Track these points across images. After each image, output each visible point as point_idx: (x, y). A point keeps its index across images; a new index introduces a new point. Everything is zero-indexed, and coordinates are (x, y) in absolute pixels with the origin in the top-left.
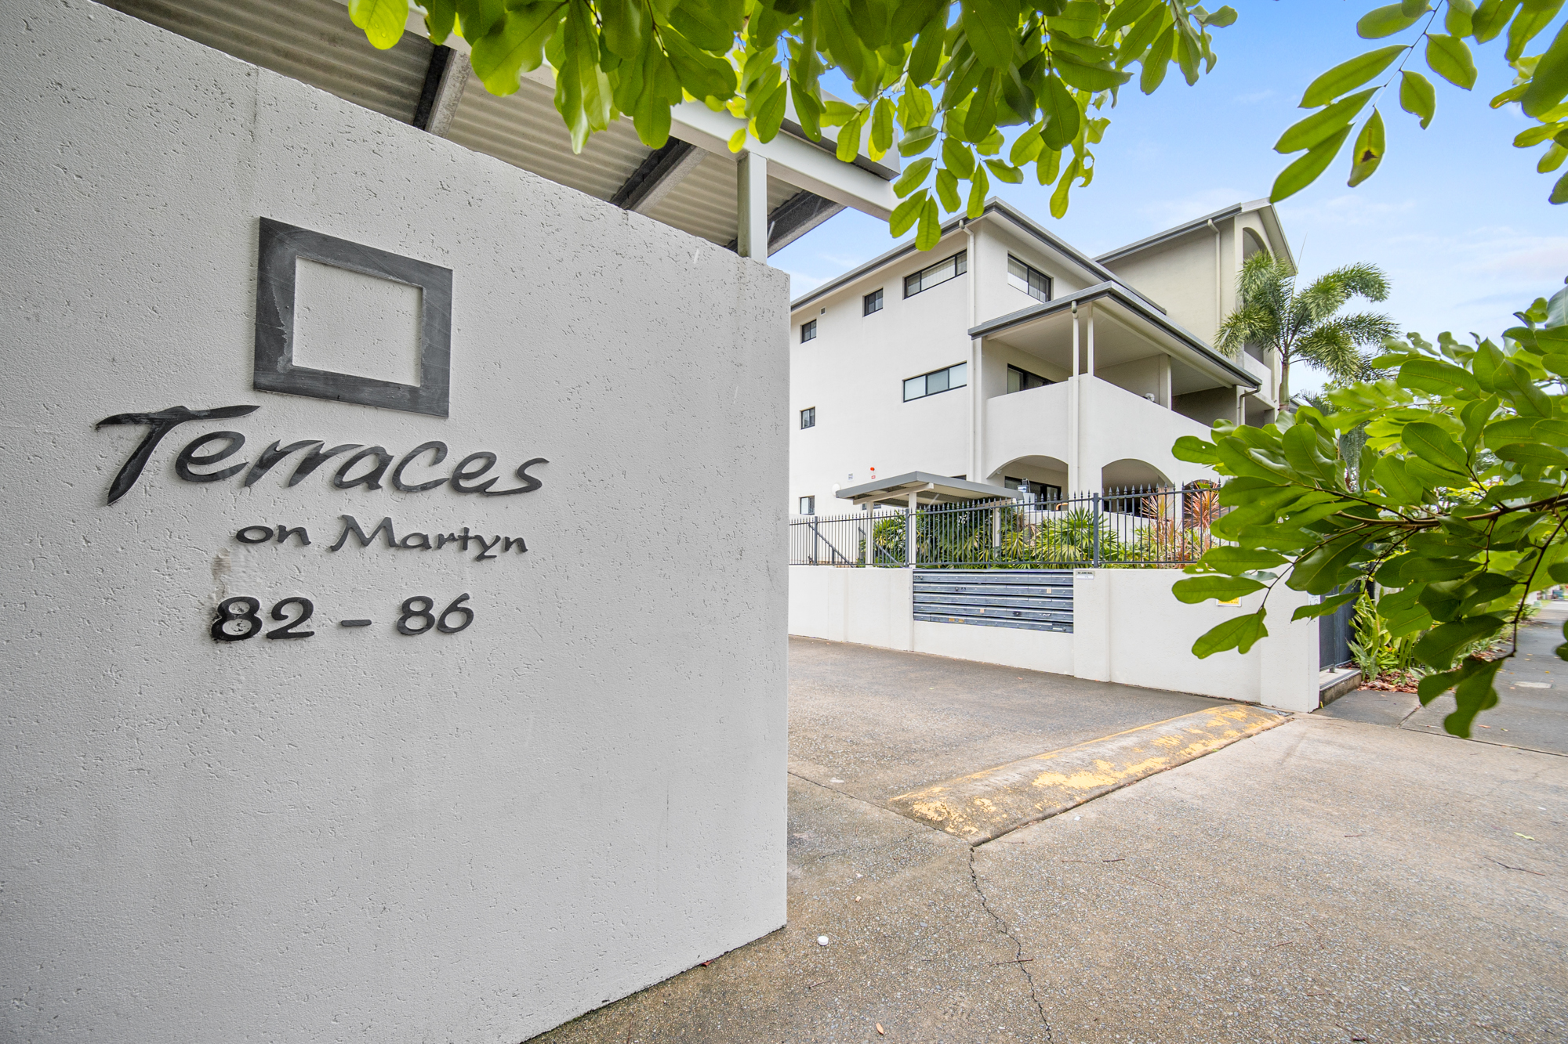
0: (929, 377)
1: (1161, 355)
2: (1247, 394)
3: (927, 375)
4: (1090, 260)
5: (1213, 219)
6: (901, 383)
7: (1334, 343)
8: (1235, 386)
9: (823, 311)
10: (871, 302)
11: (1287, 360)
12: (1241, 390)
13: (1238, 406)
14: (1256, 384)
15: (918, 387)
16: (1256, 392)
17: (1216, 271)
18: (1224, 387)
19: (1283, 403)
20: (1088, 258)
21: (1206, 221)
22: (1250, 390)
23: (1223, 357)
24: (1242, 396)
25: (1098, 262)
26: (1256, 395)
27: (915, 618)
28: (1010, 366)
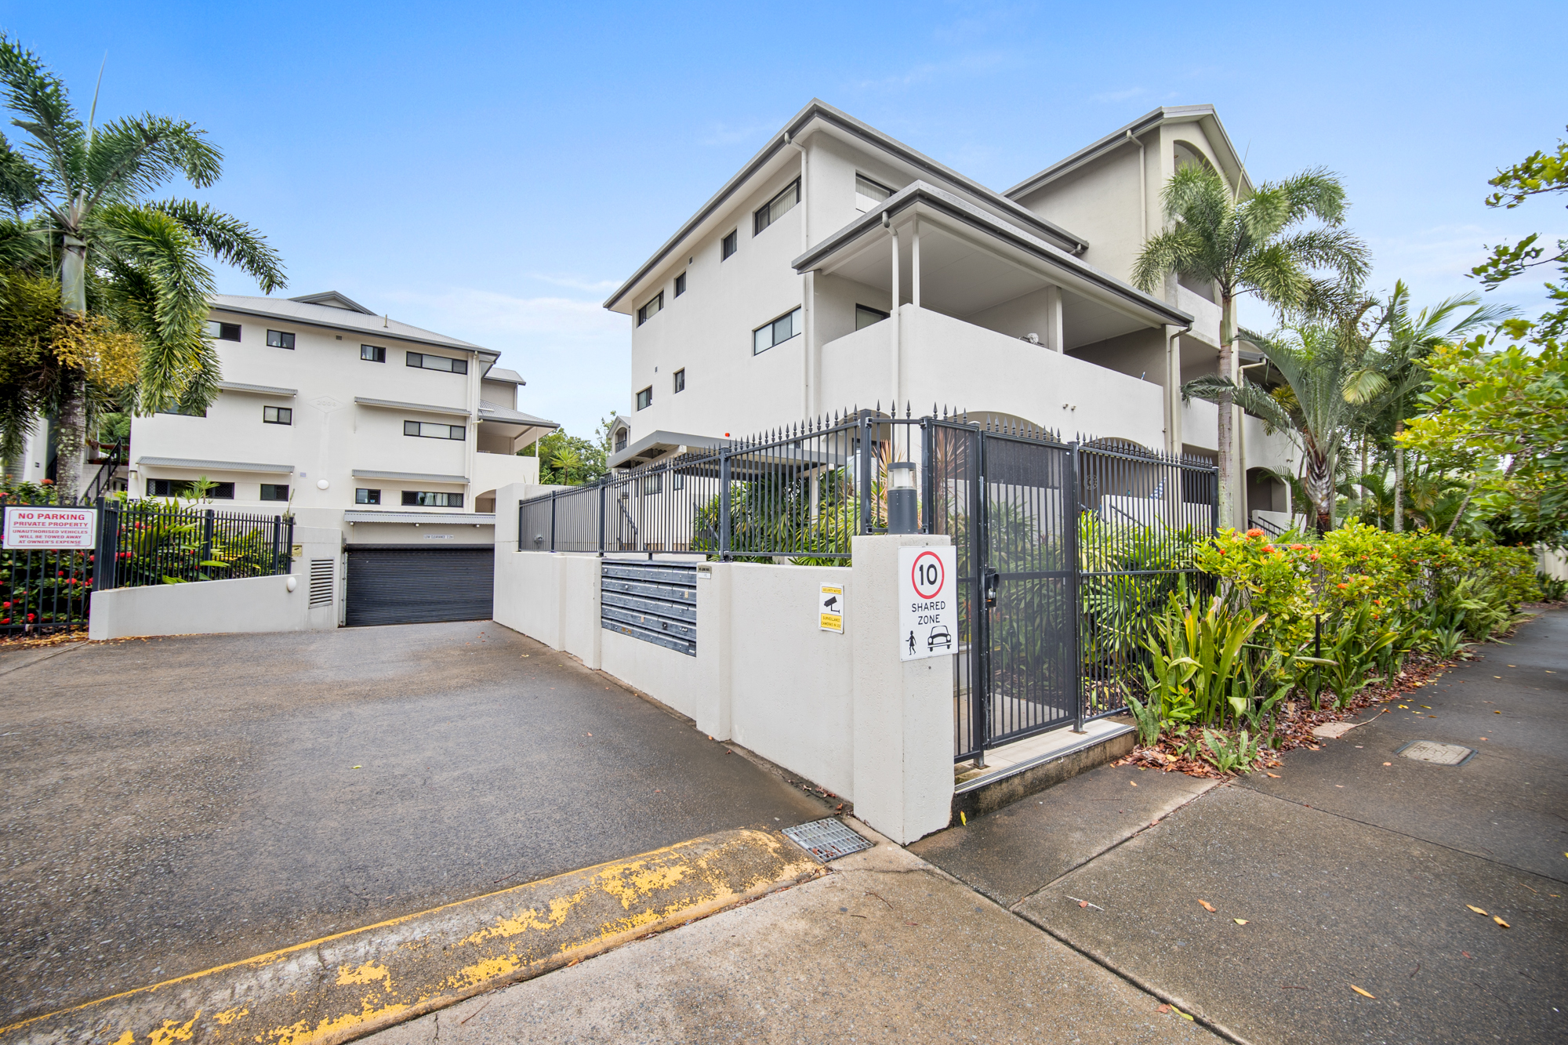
0: (777, 325)
1: (1049, 287)
2: (1180, 334)
3: (774, 322)
4: (999, 196)
5: (1133, 130)
6: (751, 334)
7: (1275, 264)
8: (1164, 326)
9: (691, 261)
10: (729, 246)
11: (1229, 292)
12: (1173, 329)
13: (1168, 349)
14: (1186, 322)
15: (765, 336)
16: (1188, 330)
17: (1140, 193)
18: (1152, 328)
19: (1224, 344)
20: (996, 194)
21: (1124, 134)
22: (1183, 329)
23: (1142, 294)
24: (1173, 337)
25: (1007, 196)
26: (1188, 333)
27: (604, 626)
28: (858, 306)
